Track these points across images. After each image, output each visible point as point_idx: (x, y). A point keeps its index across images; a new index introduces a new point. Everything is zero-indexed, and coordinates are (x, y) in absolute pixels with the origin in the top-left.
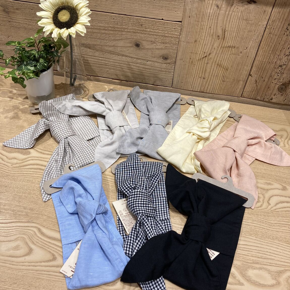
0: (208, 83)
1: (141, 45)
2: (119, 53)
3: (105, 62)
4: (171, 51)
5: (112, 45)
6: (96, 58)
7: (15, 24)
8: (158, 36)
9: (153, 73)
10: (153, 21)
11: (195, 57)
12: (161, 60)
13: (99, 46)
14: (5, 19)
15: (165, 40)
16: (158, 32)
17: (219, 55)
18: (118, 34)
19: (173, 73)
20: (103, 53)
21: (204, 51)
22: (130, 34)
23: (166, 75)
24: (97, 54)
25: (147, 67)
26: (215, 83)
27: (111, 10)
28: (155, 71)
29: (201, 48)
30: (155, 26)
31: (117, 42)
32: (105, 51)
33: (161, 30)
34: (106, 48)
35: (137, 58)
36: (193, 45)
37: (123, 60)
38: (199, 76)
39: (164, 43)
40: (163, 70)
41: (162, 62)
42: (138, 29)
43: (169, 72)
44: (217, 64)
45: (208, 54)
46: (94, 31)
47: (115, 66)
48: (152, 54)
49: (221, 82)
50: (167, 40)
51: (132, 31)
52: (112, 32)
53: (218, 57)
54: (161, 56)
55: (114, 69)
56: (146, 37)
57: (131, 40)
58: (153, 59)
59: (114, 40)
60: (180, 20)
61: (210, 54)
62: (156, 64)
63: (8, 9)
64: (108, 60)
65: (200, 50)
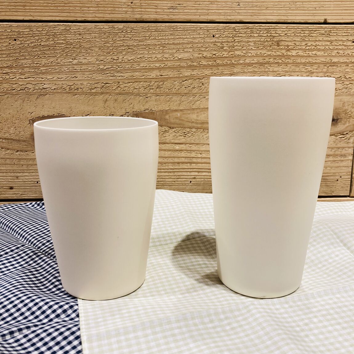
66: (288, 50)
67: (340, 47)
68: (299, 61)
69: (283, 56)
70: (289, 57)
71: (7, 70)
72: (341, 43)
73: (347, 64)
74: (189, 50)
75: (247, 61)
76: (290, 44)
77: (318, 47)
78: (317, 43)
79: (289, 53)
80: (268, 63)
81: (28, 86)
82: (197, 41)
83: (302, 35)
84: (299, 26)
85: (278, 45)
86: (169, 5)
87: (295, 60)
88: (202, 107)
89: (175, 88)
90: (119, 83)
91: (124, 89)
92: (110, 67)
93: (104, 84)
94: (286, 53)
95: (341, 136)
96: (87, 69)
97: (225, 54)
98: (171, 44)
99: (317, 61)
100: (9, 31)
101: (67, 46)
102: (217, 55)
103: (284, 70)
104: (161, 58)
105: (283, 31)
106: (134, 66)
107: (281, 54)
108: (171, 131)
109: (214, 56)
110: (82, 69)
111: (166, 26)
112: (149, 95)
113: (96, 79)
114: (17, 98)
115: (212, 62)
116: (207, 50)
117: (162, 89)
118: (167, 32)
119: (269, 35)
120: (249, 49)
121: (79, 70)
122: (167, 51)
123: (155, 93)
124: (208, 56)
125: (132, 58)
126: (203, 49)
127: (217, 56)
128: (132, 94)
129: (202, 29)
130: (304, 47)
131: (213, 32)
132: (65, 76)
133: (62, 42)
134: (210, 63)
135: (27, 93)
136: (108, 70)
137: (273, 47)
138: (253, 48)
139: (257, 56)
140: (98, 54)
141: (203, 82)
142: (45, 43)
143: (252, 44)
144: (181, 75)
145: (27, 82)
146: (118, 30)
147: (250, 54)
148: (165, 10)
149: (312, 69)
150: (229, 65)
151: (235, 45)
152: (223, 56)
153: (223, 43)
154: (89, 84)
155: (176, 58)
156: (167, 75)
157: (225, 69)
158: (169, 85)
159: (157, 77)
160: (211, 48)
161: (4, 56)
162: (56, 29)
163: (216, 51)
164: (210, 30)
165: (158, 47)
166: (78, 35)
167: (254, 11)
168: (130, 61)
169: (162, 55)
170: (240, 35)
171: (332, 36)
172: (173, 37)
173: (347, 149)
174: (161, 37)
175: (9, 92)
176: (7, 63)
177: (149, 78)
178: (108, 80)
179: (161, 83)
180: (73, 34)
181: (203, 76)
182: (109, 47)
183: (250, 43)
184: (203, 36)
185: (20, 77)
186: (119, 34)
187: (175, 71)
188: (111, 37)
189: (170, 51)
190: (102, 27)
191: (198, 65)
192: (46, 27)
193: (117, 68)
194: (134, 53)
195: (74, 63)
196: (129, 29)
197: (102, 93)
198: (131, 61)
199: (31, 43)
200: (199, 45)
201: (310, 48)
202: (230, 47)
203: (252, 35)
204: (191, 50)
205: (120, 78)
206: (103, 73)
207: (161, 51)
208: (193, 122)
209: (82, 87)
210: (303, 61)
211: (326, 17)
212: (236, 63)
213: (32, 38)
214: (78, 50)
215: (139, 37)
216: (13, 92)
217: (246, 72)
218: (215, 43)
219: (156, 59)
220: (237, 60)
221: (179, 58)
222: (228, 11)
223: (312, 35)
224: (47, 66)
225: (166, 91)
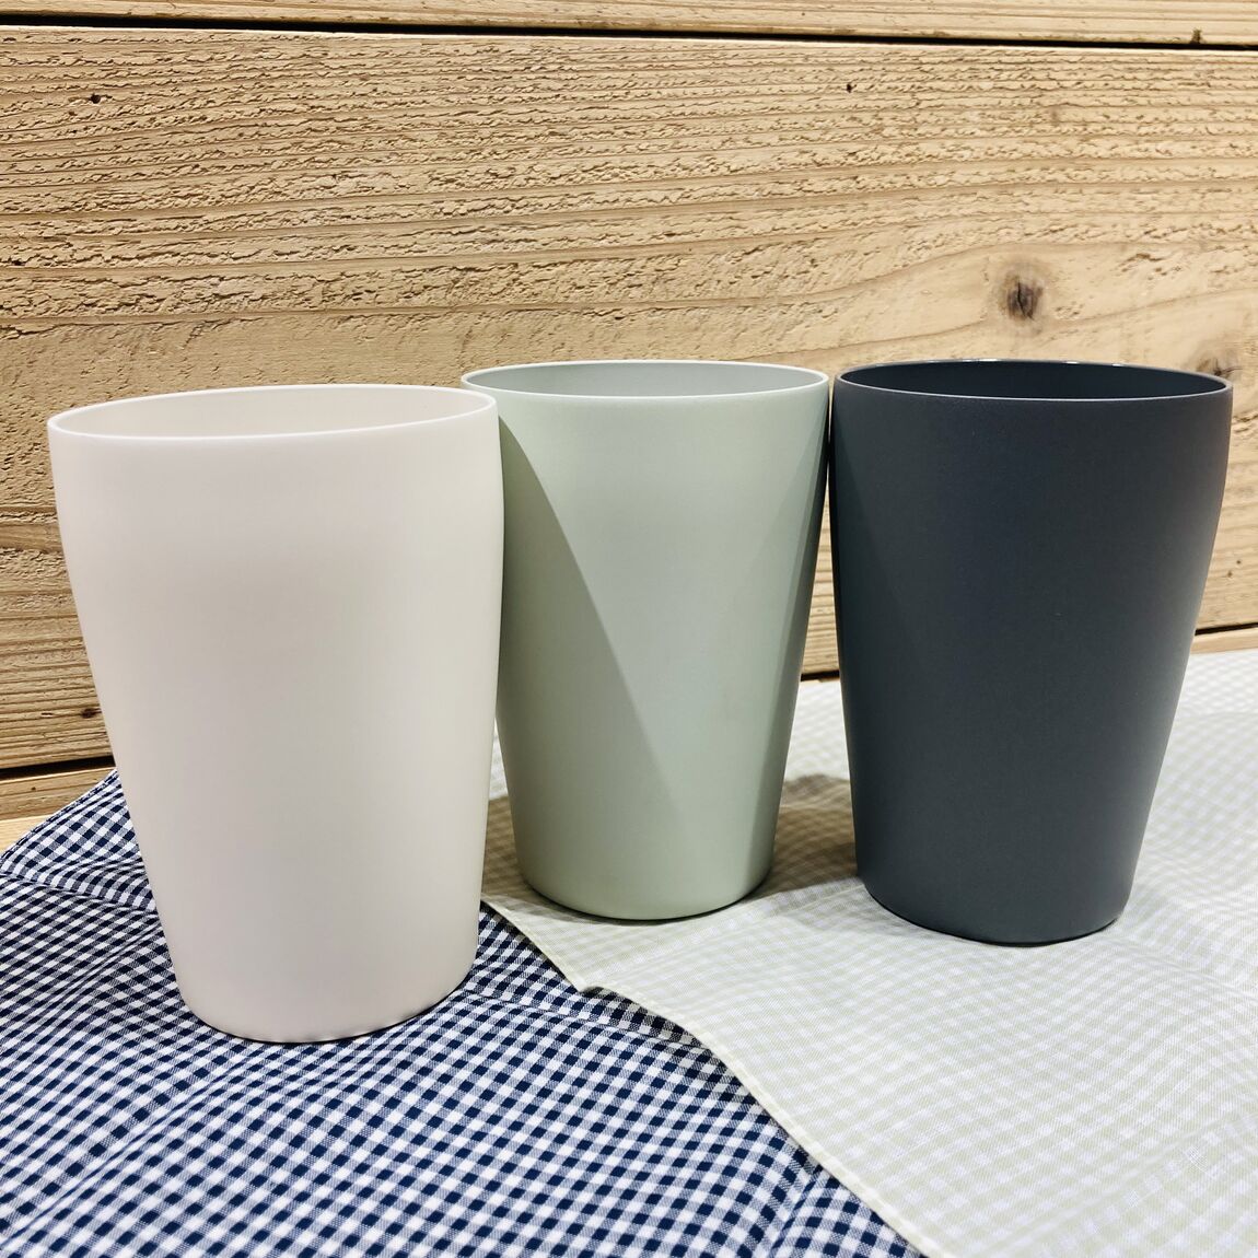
1: (1047, 297)
8: (1166, 195)
15: (1215, 214)
16: (1168, 158)
18: (876, 225)
22: (969, 205)
30: (1149, 105)
33: (1190, 138)
39: (1203, 245)
42: (1028, 148)
50: (1229, 213)
51: (985, 174)
52: (827, 217)
56: (1081, 213)
57: (975, 266)
59: (850, 286)
66: (1085, 139)
67: (1239, 128)
68: (1117, 175)
69: (1070, 158)
70: (1086, 161)
71: (61, 225)
72: (1241, 113)
74: (766, 138)
75: (959, 178)
76: (1091, 115)
77: (1176, 127)
78: (1174, 113)
79: (1089, 150)
80: (1025, 183)
81: (153, 288)
82: (794, 106)
83: (1129, 85)
84: (1119, 55)
85: (1056, 122)
87: (1105, 174)
88: (811, 345)
89: (719, 281)
90: (516, 265)
91: (536, 290)
92: (484, 204)
93: (458, 274)
94: (1079, 148)
96: (393, 214)
97: (888, 152)
98: (703, 117)
99: (1171, 176)
100: (70, 60)
101: (314, 125)
102: (861, 155)
103: (1073, 206)
104: (668, 170)
105: (1071, 72)
106: (570, 201)
107: (1063, 153)
109: (851, 160)
110: (372, 214)
111: (685, 50)
112: (626, 310)
113: (429, 253)
114: (104, 338)
115: (844, 183)
116: (828, 137)
117: (671, 286)
118: (690, 72)
119: (1027, 85)
120: (965, 136)
121: (359, 221)
122: (692, 141)
123: (647, 302)
124: (832, 159)
125: (564, 169)
126: (814, 135)
127: (863, 160)
128: (566, 307)
129: (812, 60)
130: (1133, 128)
131: (846, 74)
132: (306, 242)
133: (291, 106)
134: (838, 185)
135: (150, 319)
136: (474, 219)
137: (1040, 127)
138: (979, 133)
139: (990, 158)
140: (434, 157)
141: (814, 256)
142: (221, 111)
143: (974, 116)
144: (739, 232)
145: (149, 273)
146: (512, 61)
147: (967, 154)
149: (1155, 203)
150: (899, 191)
151: (919, 119)
152: (882, 160)
153: (881, 115)
154: (402, 276)
155: (723, 170)
156: (692, 232)
157: (888, 208)
158: (698, 269)
159: (654, 241)
160: (843, 132)
161: (48, 165)
162: (265, 55)
163: (860, 143)
164: (839, 64)
165: (658, 126)
166: (357, 81)
168: (558, 182)
169: (672, 157)
170: (936, 84)
171: (1216, 88)
172: (710, 91)
174: (671, 91)
175: (73, 314)
176: (62, 194)
177: (626, 247)
178: (474, 256)
179: (669, 263)
180: (338, 76)
181: (816, 232)
182: (476, 128)
183: (966, 115)
184: (815, 87)
185: (119, 251)
186: (516, 76)
187: (719, 216)
188: (484, 87)
189: (702, 143)
190: (450, 49)
191: (799, 194)
192: (228, 48)
193: (509, 208)
194: (571, 149)
195: (342, 192)
196: (552, 59)
197: (453, 309)
198: (561, 181)
199: (165, 111)
200: (802, 121)
201: (1150, 129)
202: (902, 127)
203: (975, 84)
204: (774, 140)
205: (520, 247)
206: (455, 231)
207: (669, 143)
209: (372, 287)
210: (1131, 173)
211: (1199, 26)
212: (922, 184)
213: (167, 91)
214: (358, 142)
215: (589, 89)
216: (88, 314)
217: (956, 217)
218: (853, 114)
219: (651, 171)
220: (926, 173)
221: (732, 168)
223: (1158, 85)
224: (231, 206)
225: (686, 293)
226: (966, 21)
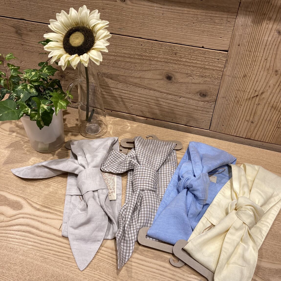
0: (257, 128)
1: (173, 78)
2: (146, 86)
3: (129, 96)
4: (211, 86)
5: (138, 76)
6: (119, 90)
7: (28, 47)
8: (195, 68)
9: (186, 112)
10: (190, 49)
11: (242, 95)
12: (197, 97)
13: (122, 77)
14: (18, 42)
15: (205, 73)
16: (196, 63)
17: (275, 96)
18: (145, 63)
19: (212, 113)
20: (127, 85)
21: (255, 88)
22: (160, 63)
23: (203, 115)
24: (120, 86)
25: (179, 104)
26: (267, 129)
27: (138, 34)
28: (188, 110)
29: (251, 85)
30: (193, 55)
31: (144, 73)
32: (130, 83)
33: (201, 61)
34: (131, 80)
35: (168, 94)
36: (241, 80)
37: (150, 95)
38: (246, 120)
39: (202, 77)
40: (199, 108)
41: (199, 99)
42: (171, 58)
43: (206, 112)
44: (272, 105)
45: (260, 92)
46: (118, 58)
47: (141, 101)
48: (187, 89)
49: (275, 129)
50: (208, 73)
51: (163, 60)
52: (138, 61)
53: (274, 97)
54: (197, 93)
55: (139, 105)
56: (180, 68)
57: (161, 72)
58: (187, 96)
59: (141, 70)
60: (226, 49)
61: (262, 93)
62: (191, 102)
63: (21, 31)
64: (133, 93)
65: (250, 87)
66: (181, 58)
67: (211, 61)
68: (186, 64)
69: (178, 60)
72: (211, 59)
73: (214, 70)
75: (159, 60)
76: (182, 55)
77: (198, 59)
78: (198, 57)
79: (181, 60)
80: (170, 62)
82: (133, 46)
83: (189, 52)
84: (188, 47)
85: (176, 54)
86: (118, 27)
87: (184, 63)
88: (135, 76)
89: (122, 66)
95: (207, 103)
98: (120, 45)
99: (197, 66)
100: (44, 28)
105: (179, 48)
108: (120, 84)
109: (141, 54)
112: (109, 66)
116: (138, 51)
117: (116, 65)
118: (118, 40)
119: (171, 49)
120: (160, 54)
122: (118, 48)
123: (112, 66)
124: (139, 54)
126: (136, 50)
127: (143, 55)
128: (102, 65)
129: (136, 40)
130: (190, 58)
131: (141, 43)
134: (140, 57)
137: (173, 55)
138: (162, 54)
139: (164, 58)
141: (136, 65)
144: (125, 60)
147: (160, 57)
148: (117, 29)
149: (193, 69)
150: (149, 60)
151: (152, 51)
152: (146, 55)
153: (146, 49)
157: (147, 62)
158: (119, 64)
159: (113, 59)
160: (140, 51)
163: (143, 52)
165: (113, 45)
167: (163, 36)
169: (115, 49)
170: (155, 47)
171: (206, 55)
172: (121, 42)
173: (210, 109)
174: (115, 42)
177: (109, 59)
179: (115, 62)
183: (160, 51)
184: (136, 44)
187: (122, 58)
189: (120, 49)
191: (134, 57)
200: (134, 48)
201: (193, 59)
202: (150, 51)
203: (162, 47)
204: (130, 50)
208: (131, 82)
210: (189, 64)
211: (203, 45)
212: (153, 59)
218: (142, 48)
221: (124, 52)
222: (149, 34)
223: (195, 52)
225: (118, 66)
226: (160, 39)
